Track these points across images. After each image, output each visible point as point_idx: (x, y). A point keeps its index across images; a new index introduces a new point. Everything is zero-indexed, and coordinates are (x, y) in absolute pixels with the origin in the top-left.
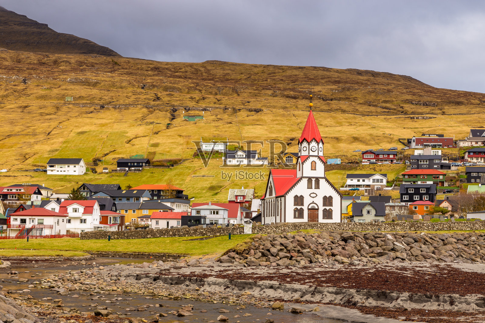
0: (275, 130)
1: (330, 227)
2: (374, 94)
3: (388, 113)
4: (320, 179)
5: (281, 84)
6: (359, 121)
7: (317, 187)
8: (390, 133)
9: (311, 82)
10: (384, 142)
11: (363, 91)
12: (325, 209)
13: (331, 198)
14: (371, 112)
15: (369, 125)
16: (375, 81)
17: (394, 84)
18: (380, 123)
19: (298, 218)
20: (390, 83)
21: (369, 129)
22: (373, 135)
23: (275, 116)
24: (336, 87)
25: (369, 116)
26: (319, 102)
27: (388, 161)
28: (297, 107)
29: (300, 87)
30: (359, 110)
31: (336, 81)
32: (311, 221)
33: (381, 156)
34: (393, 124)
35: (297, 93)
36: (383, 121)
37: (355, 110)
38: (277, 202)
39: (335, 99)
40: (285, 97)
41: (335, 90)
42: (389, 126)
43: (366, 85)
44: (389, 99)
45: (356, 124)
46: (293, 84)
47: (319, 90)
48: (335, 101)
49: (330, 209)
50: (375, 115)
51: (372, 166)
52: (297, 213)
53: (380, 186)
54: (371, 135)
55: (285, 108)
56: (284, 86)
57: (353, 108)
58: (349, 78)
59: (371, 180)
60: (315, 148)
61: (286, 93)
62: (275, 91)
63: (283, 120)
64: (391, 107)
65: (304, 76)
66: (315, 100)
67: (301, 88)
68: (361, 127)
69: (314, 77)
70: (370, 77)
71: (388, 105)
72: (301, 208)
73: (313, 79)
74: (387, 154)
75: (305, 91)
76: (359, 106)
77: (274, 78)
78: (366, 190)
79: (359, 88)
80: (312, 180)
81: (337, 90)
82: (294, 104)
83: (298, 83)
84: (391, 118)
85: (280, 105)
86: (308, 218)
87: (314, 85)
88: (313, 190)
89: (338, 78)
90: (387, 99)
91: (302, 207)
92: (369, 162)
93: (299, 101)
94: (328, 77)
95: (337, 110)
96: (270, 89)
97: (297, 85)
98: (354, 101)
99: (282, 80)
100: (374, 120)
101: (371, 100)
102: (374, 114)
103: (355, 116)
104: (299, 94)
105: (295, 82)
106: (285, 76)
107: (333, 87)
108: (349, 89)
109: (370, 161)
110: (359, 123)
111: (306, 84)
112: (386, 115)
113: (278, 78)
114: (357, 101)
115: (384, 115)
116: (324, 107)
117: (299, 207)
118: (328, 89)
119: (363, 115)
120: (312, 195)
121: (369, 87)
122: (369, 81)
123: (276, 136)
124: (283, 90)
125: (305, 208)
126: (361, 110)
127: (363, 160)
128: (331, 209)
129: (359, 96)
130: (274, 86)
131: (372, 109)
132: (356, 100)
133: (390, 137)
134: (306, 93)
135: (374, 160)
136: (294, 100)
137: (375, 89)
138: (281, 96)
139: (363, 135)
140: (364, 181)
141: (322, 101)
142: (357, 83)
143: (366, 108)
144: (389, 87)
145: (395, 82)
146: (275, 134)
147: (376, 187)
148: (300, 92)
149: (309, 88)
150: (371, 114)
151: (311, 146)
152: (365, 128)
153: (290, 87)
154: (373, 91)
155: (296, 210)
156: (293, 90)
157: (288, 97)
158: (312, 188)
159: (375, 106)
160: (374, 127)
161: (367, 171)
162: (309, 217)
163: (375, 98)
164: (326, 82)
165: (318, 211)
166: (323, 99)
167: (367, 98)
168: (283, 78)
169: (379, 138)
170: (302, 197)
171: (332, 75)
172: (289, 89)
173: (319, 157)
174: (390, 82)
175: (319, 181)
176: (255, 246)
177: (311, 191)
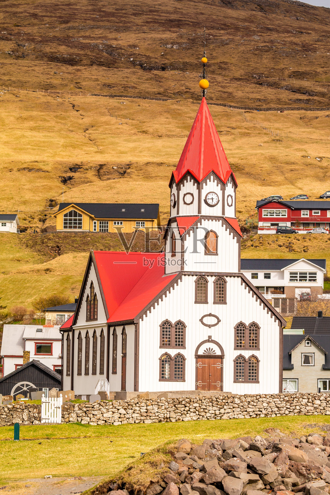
0: (29, 144)
1: (265, 405)
2: (270, 55)
3: (308, 105)
4: (228, 279)
5: (34, 25)
6: (238, 124)
7: (221, 298)
8: (321, 155)
9: (108, 21)
10: (307, 176)
11: (242, 48)
12: (240, 356)
13: (255, 327)
14: (265, 101)
15: (265, 134)
16: (268, 22)
17: (314, 30)
18: (291, 130)
19: (170, 380)
20: (304, 29)
21: (266, 145)
22: (277, 160)
23: (27, 108)
24: (174, 35)
25: (261, 110)
26: (134, 73)
27: (321, 227)
28: (78, 86)
29: (82, 34)
30: (235, 94)
31: (171, 21)
32: (203, 388)
33: (305, 214)
34: (323, 132)
35: (76, 51)
36: (297, 124)
37: (225, 95)
38: (111, 337)
39: (173, 67)
40: (46, 59)
41: (173, 44)
42: (314, 136)
43: (248, 32)
44: (308, 69)
45: (233, 131)
46: (64, 26)
47: (130, 43)
48: (172, 72)
49: (253, 356)
50: (275, 109)
51: (283, 239)
52: (167, 366)
53: (308, 291)
54: (272, 159)
55: (47, 87)
56: (42, 31)
57: (220, 89)
58: (202, 14)
59: (287, 276)
60: (215, 196)
61: (48, 49)
62: (20, 43)
63: (47, 118)
64: (313, 89)
65: (90, 8)
66: (123, 67)
67: (85, 37)
68: (245, 140)
69: (117, 10)
70: (254, 12)
71: (305, 84)
72: (179, 355)
73: (112, 15)
74: (321, 209)
75: (96, 46)
76: (235, 84)
77: (14, 10)
78: (276, 300)
79: (232, 40)
80: (207, 282)
81: (178, 43)
82: (70, 76)
83: (77, 24)
84: (317, 118)
85: (35, 80)
86: (197, 381)
87: (118, 30)
88: (211, 307)
89: (175, 12)
90: (302, 69)
91: (182, 351)
92: (276, 227)
93: (83, 71)
94: (151, 11)
95: (180, 93)
96: (7, 39)
97: (74, 28)
98: (220, 71)
99: (35, 16)
100: (275, 121)
101: (262, 70)
102: (273, 106)
103: (227, 109)
104: (82, 52)
105: (67, 22)
106: (42, 6)
107: (167, 35)
108: (206, 42)
109: (277, 225)
110: (239, 127)
111: (98, 27)
112: (302, 109)
113: (25, 12)
114: (227, 73)
115: (298, 109)
116: (147, 85)
117: (173, 352)
118: (154, 40)
119: (248, 109)
120: (207, 320)
121: (256, 38)
122: (252, 22)
123: (33, 159)
124: (41, 41)
125: (189, 353)
126: (239, 94)
127: (261, 224)
128: (256, 358)
129: (233, 61)
130: (16, 29)
131: (268, 92)
132: (225, 69)
133: (319, 164)
134: (99, 50)
135: (289, 224)
136: (71, 68)
137: (272, 42)
138: (37, 58)
139: (254, 160)
140: (269, 278)
141: (140, 72)
142: (225, 27)
143: (251, 90)
144: (306, 39)
145: (316, 26)
146: (30, 153)
147: (298, 292)
148: (83, 47)
149: (106, 38)
150: (265, 106)
151: (204, 193)
152: (255, 140)
153: (57, 34)
154: (267, 48)
155: (165, 360)
156: (65, 41)
157: (53, 58)
158: (206, 302)
159: (274, 85)
160: (277, 138)
161: (272, 250)
162: (200, 377)
163: (272, 65)
164: (147, 22)
165: (222, 363)
166: (141, 65)
167: (253, 64)
168: (37, 11)
169: (293, 167)
170: (181, 325)
171: (160, 5)
172: (55, 39)
173: (226, 221)
174: (303, 24)
175: (225, 282)
176: (180, 474)
177: (203, 309)
